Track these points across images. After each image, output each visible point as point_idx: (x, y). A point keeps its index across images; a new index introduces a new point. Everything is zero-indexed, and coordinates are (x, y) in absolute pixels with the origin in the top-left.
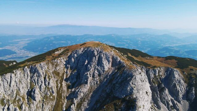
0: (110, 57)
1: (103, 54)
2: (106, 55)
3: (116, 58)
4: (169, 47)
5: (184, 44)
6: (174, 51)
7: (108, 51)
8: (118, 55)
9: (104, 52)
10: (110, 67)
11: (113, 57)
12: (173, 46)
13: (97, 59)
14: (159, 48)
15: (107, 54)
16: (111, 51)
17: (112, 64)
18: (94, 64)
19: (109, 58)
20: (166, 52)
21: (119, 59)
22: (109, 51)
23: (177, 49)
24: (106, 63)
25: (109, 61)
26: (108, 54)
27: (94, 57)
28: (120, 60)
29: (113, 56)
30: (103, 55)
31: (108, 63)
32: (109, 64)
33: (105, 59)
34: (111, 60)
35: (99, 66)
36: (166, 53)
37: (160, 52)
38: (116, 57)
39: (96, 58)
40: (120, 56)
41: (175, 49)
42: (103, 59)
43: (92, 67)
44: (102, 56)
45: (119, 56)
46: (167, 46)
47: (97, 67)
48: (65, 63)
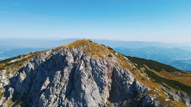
0: (105, 71)
1: (85, 62)
2: (92, 67)
3: (124, 75)
7: (100, 56)
8: (128, 67)
9: (88, 58)
10: (106, 101)
11: (114, 71)
13: (66, 77)
15: (96, 64)
16: (110, 56)
17: (111, 93)
18: (58, 93)
19: (101, 74)
21: (132, 78)
22: (104, 56)
23: (189, 63)
24: (94, 89)
25: (101, 85)
26: (99, 64)
27: (59, 72)
28: (134, 83)
29: (114, 69)
30: (86, 66)
31: (97, 90)
32: (101, 92)
33: (90, 77)
34: (107, 80)
35: (73, 100)
38: (123, 71)
39: (62, 73)
40: (133, 71)
41: (188, 63)
42: (85, 79)
43: (50, 101)
44: (82, 67)
45: (130, 71)
46: (177, 59)
47: (66, 101)
48: (7, 83)
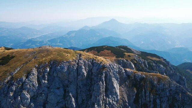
4: (32, 39)
5: (43, 35)
6: (38, 42)
12: (35, 38)
14: (23, 41)
20: (32, 44)
36: (32, 46)
37: (26, 45)
41: (38, 40)
